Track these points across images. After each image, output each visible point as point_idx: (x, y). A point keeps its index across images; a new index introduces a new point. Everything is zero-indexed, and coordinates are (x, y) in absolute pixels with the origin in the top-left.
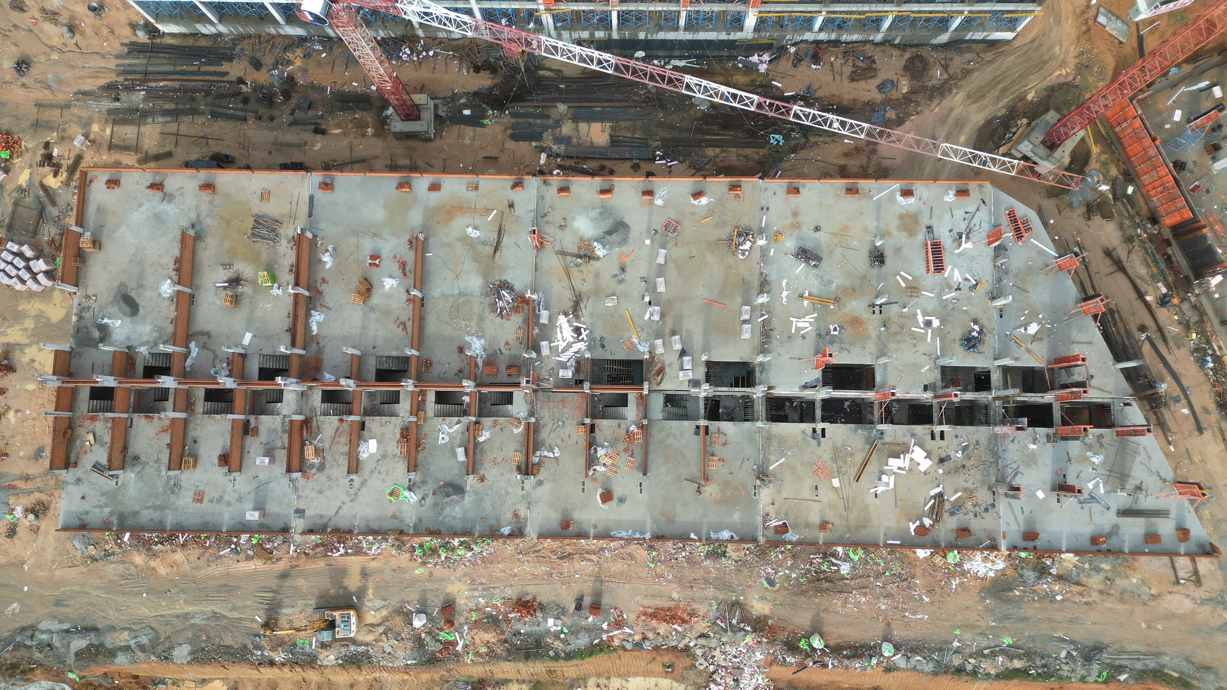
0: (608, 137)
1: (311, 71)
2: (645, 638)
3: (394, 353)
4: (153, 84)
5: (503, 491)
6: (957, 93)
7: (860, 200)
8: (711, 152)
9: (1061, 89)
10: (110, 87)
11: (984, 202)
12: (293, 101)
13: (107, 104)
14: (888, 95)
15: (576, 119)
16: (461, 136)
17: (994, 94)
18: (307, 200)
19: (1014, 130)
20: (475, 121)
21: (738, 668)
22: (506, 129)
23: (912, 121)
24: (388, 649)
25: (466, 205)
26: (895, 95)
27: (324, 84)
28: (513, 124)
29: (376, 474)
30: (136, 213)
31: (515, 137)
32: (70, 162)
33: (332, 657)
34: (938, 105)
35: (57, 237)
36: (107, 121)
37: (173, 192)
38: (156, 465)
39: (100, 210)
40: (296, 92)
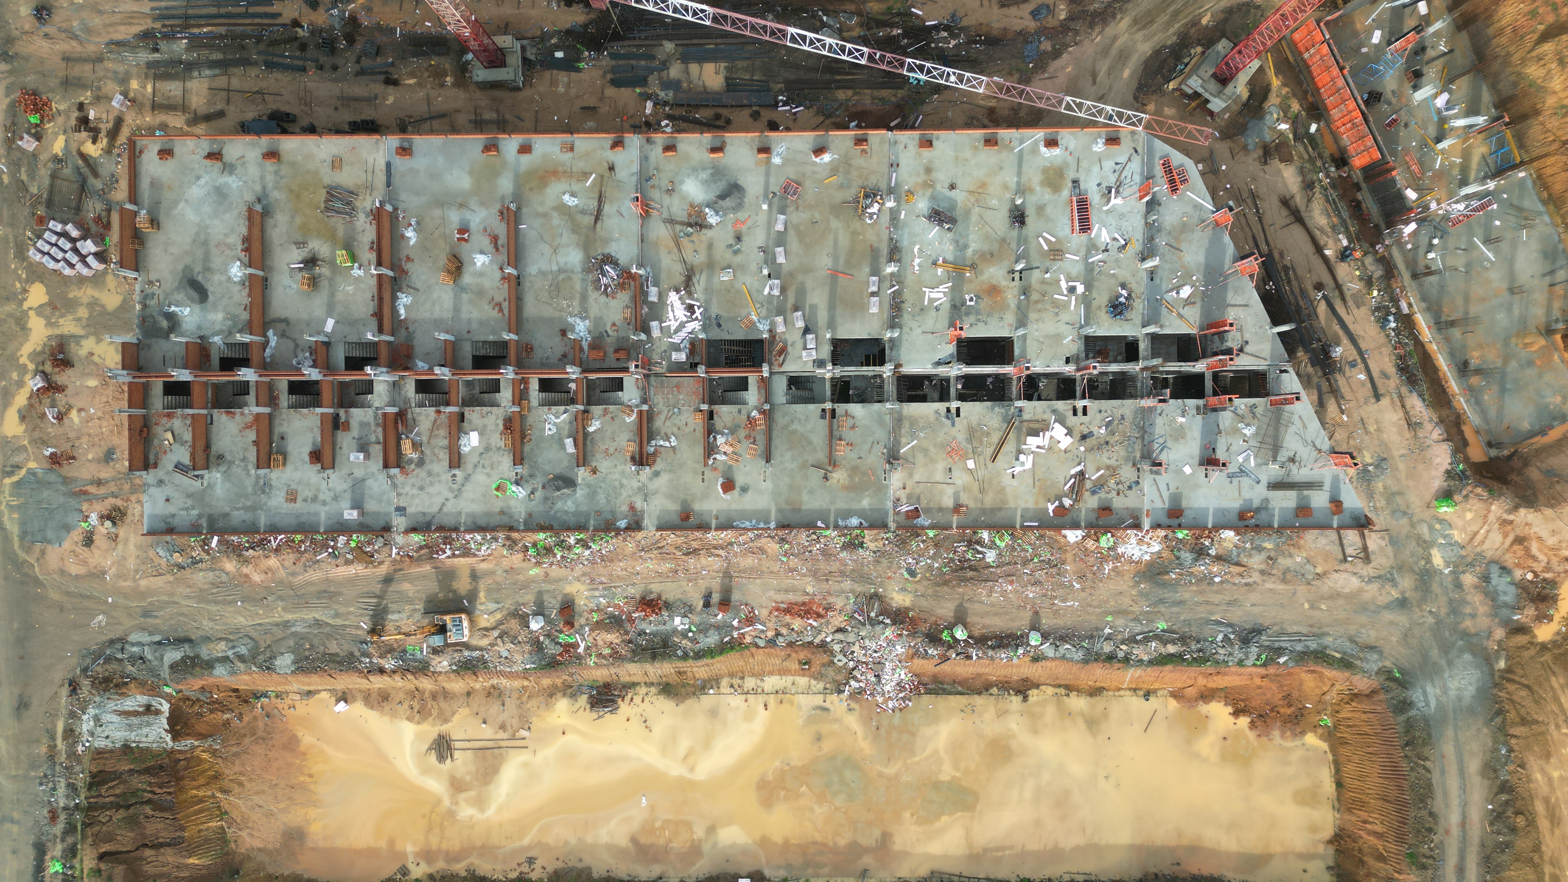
0: (723, 80)
1: (375, 9)
2: (778, 634)
3: (491, 338)
4: (195, 31)
5: (617, 484)
6: (1122, 19)
7: (1000, 152)
8: (841, 95)
9: (1240, 10)
10: (147, 36)
11: (1136, 151)
12: (358, 47)
13: (145, 56)
14: (1044, 22)
15: (685, 59)
16: (554, 83)
17: (1164, 18)
18: (384, 168)
19: (1186, 61)
20: (570, 65)
21: (879, 663)
22: (605, 73)
23: (1070, 53)
24: (505, 654)
25: (561, 169)
26: (1051, 22)
27: (392, 25)
28: (613, 67)
29: (480, 469)
30: (194, 187)
31: (616, 83)
32: (110, 125)
33: (445, 663)
34: (1099, 33)
35: (104, 214)
36: (147, 77)
37: (234, 162)
38: (242, 464)
39: (155, 184)
40: (360, 35)
